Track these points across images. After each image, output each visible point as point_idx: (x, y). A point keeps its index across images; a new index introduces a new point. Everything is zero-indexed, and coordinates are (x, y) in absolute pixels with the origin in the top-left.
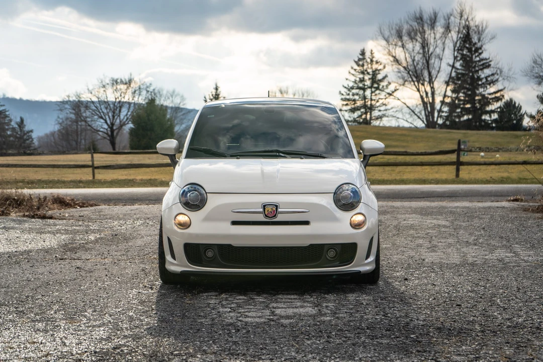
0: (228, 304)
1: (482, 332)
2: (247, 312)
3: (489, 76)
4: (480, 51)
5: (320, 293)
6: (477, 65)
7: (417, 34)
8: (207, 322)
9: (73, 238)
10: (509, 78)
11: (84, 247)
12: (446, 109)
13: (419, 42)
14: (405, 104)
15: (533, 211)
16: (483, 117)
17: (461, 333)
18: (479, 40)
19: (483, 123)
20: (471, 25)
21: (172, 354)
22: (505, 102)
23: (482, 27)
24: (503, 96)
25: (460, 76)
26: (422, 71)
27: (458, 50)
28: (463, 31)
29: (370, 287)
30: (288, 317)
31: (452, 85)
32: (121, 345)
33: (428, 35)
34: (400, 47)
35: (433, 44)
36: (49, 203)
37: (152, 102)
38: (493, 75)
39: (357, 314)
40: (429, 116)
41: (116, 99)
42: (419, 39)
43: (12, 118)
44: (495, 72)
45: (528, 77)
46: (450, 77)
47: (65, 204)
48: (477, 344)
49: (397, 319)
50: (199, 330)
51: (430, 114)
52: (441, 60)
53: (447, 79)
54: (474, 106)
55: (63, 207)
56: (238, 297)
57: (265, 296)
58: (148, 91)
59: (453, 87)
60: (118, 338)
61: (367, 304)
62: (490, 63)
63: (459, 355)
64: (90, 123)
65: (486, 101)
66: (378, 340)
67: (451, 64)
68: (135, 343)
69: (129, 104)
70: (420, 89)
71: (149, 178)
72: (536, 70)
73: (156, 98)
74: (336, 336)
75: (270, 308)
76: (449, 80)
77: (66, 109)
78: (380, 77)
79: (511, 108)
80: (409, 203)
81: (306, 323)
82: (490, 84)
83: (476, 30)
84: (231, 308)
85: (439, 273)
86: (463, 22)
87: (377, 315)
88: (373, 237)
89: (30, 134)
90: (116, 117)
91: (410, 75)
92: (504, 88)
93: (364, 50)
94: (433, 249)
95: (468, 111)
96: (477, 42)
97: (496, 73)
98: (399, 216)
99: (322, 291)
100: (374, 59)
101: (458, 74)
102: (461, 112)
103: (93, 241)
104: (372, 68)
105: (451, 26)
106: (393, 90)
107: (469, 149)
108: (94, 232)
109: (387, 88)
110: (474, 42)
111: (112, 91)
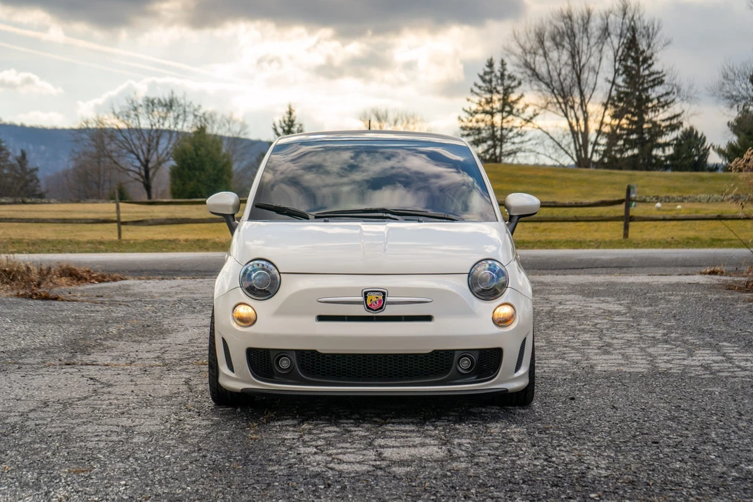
0: (312, 440)
1: (698, 487)
2: (341, 453)
3: (662, 96)
4: (650, 62)
5: (449, 421)
6: (645, 81)
7: (564, 38)
8: (281, 470)
9: (85, 331)
10: (689, 99)
11: (101, 344)
12: (603, 141)
13: (567, 49)
14: (548, 134)
15: (740, 290)
16: (654, 152)
17: (665, 490)
18: (649, 46)
19: (654, 161)
20: (637, 26)
22: (683, 132)
23: (653, 29)
24: (681, 123)
25: (622, 96)
26: (571, 88)
27: (620, 60)
28: (626, 34)
29: (521, 411)
30: (402, 463)
31: (611, 108)
33: (579, 40)
34: (541, 55)
35: (586, 52)
36: (55, 277)
37: (202, 130)
38: (667, 94)
39: (505, 456)
40: (580, 150)
41: (152, 126)
42: (567, 46)
43: (10, 150)
44: (670, 90)
45: (715, 98)
46: (610, 97)
47: (77, 277)
49: (566, 466)
50: (269, 484)
51: (582, 148)
52: (598, 73)
53: (605, 101)
54: (641, 138)
55: (75, 281)
56: (327, 429)
57: (367, 426)
58: (196, 116)
59: (613, 110)
61: (519, 441)
62: (663, 78)
64: (116, 160)
65: (657, 131)
67: (611, 79)
69: (170, 132)
70: (569, 114)
71: (197, 237)
72: (727, 88)
73: (207, 125)
74: (477, 496)
75: (375, 447)
76: (608, 101)
77: (83, 139)
78: (513, 97)
79: (691, 140)
80: (564, 277)
81: (430, 473)
82: (663, 107)
83: (644, 32)
84: (316, 447)
85: (619, 387)
86: (627, 21)
87: (535, 459)
88: (525, 339)
89: (34, 173)
90: (152, 151)
91: (555, 95)
92: (683, 112)
93: (491, 60)
94: (606, 349)
95: (633, 144)
96: (646, 49)
97: (671, 92)
98: (552, 297)
99: (451, 418)
100: (506, 73)
101: (619, 93)
102: (624, 145)
103: (115, 336)
104: (502, 84)
105: (611, 29)
106: (532, 116)
107: (642, 199)
108: (116, 321)
109: (523, 112)
110: (641, 49)
111: (146, 115)
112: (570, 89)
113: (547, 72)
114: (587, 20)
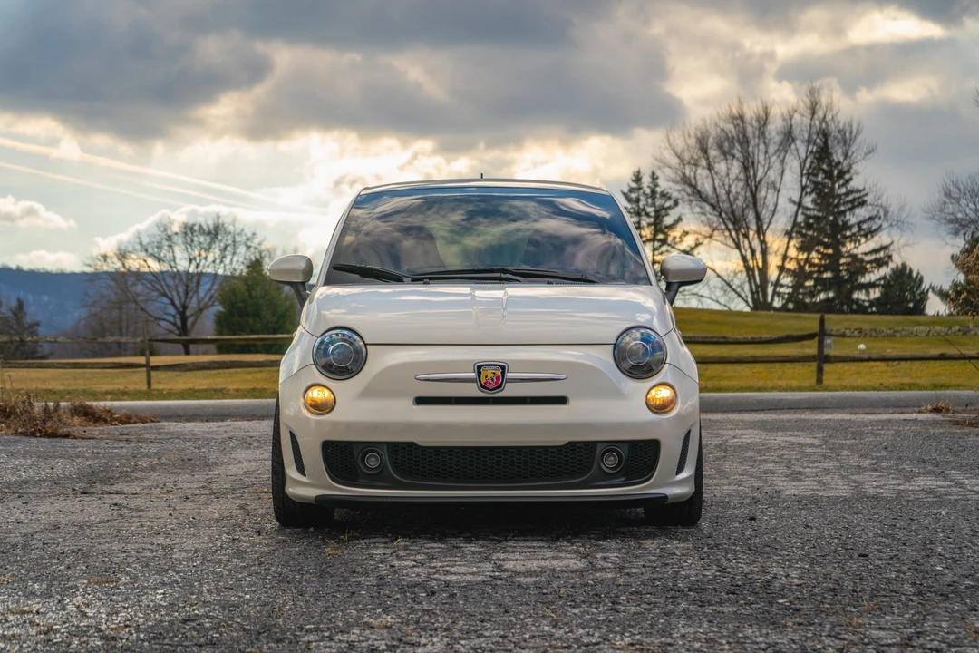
0: (408, 555)
1: (919, 594)
2: (447, 566)
3: (864, 222)
4: (847, 176)
5: (589, 538)
6: (842, 202)
7: (734, 145)
8: (368, 581)
9: (106, 464)
10: (900, 224)
11: (127, 476)
12: (787, 280)
13: (738, 159)
14: (714, 270)
16: (855, 296)
17: (876, 596)
18: (846, 155)
19: (855, 307)
20: (830, 128)
21: (302, 629)
22: (892, 269)
23: (851, 133)
24: (890, 258)
25: (811, 221)
27: (808, 174)
28: (815, 140)
29: (684, 530)
30: (529, 574)
31: (797, 237)
32: (197, 615)
33: (754, 147)
34: (703, 168)
35: (763, 163)
36: (65, 415)
37: (256, 265)
38: (871, 219)
39: (665, 568)
40: (757, 292)
42: (738, 155)
44: (874, 213)
45: (934, 222)
46: (795, 224)
47: (94, 417)
48: (912, 612)
49: (746, 576)
50: (353, 593)
51: (759, 289)
52: (779, 191)
53: (789, 228)
54: (837, 276)
55: (91, 423)
56: (429, 545)
57: (481, 543)
58: (249, 247)
59: (800, 240)
60: (191, 605)
61: (683, 555)
62: (865, 198)
63: (882, 629)
64: (143, 305)
65: (858, 266)
66: (715, 608)
67: (796, 199)
68: (227, 611)
70: (742, 245)
72: (950, 208)
73: (263, 259)
74: (628, 602)
75: (493, 560)
76: (792, 229)
78: (668, 221)
79: (904, 280)
81: (565, 582)
82: (866, 236)
83: (840, 137)
84: (415, 561)
85: (814, 510)
86: (817, 123)
87: (705, 570)
88: (689, 431)
89: (35, 328)
90: (190, 294)
91: (723, 219)
92: (892, 243)
93: (639, 172)
94: (796, 477)
95: (826, 285)
96: (842, 159)
97: (876, 216)
99: (592, 536)
100: (659, 190)
101: (807, 218)
102: (815, 286)
103: (146, 468)
104: (654, 205)
105: (796, 132)
106: (693, 245)
107: (840, 333)
108: (147, 455)
109: (681, 241)
110: (836, 160)
111: (184, 247)
112: (743, 212)
113: (712, 189)
114: (763, 121)
